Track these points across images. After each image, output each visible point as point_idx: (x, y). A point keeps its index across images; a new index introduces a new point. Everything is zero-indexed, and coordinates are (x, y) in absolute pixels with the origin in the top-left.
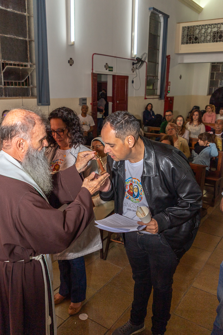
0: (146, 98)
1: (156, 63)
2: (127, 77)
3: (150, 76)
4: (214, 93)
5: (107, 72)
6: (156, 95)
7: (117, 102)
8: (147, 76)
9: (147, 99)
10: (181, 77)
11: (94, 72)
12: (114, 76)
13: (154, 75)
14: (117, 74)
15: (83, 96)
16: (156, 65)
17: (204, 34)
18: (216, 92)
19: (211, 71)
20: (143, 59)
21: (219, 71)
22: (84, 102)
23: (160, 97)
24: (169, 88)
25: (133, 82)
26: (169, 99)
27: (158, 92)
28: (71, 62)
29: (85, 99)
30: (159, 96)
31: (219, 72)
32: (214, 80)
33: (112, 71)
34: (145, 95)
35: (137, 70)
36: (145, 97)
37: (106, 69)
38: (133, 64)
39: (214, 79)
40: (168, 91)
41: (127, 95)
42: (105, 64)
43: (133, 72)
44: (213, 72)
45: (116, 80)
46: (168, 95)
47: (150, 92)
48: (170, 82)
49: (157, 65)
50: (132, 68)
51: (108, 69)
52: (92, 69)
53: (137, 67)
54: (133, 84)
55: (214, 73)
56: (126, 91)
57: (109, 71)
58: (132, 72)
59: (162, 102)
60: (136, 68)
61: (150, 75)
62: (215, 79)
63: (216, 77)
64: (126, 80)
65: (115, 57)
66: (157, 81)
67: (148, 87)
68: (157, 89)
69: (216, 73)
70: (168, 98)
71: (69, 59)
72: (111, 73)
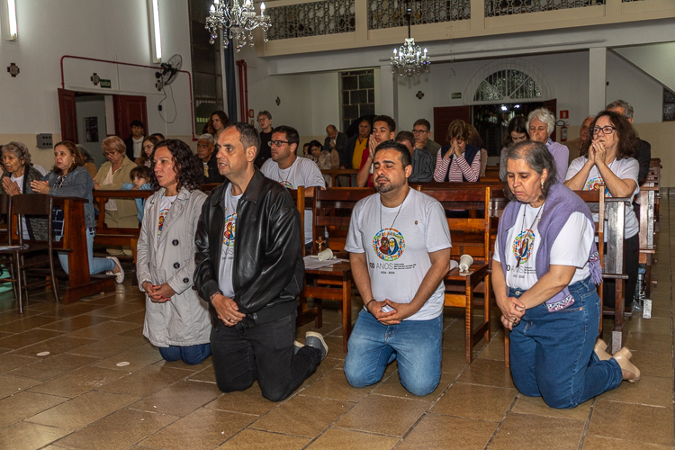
1: (217, 75)
2: (143, 99)
3: (205, 99)
5: (97, 88)
8: (195, 99)
11: (67, 88)
12: (116, 98)
13: (214, 97)
14: (120, 94)
15: (45, 131)
16: (216, 78)
17: (313, 19)
19: (343, 89)
20: (174, 67)
21: (356, 87)
22: (46, 141)
25: (160, 108)
28: (13, 70)
29: (48, 136)
31: (356, 90)
32: (350, 105)
33: (109, 87)
34: (193, 133)
35: (167, 87)
36: (194, 136)
37: (96, 84)
38: (158, 75)
39: (348, 103)
42: (92, 75)
43: (159, 90)
44: (345, 91)
45: (119, 104)
48: (252, 110)
49: (219, 78)
50: (156, 82)
51: (99, 84)
52: (63, 84)
53: (166, 81)
54: (161, 112)
55: (348, 92)
57: (102, 86)
58: (157, 89)
60: (164, 83)
61: (203, 96)
62: (351, 103)
63: (352, 100)
64: (141, 103)
65: (114, 62)
67: (200, 120)
69: (351, 92)
71: (9, 65)
72: (105, 91)
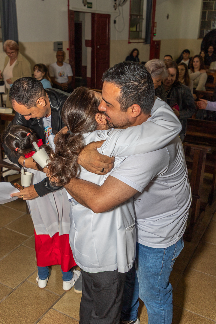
0: (129, 43)
2: (108, 16)
3: (134, 15)
4: (206, 36)
5: (85, 9)
6: (141, 39)
7: (97, 47)
8: (131, 15)
9: (131, 44)
10: (168, 17)
11: (71, 8)
12: (93, 15)
13: (138, 14)
14: (97, 12)
15: (58, 40)
18: (208, 35)
19: (203, 10)
21: (212, 9)
22: (60, 47)
23: (146, 41)
24: (156, 30)
25: (115, 22)
26: (156, 43)
27: (143, 35)
29: (61, 43)
30: (144, 39)
31: (212, 11)
32: (206, 20)
33: (91, 7)
34: (129, 38)
35: (120, 7)
36: (129, 40)
37: (85, 6)
39: (205, 18)
40: (154, 34)
41: (109, 38)
43: (115, 9)
44: (204, 11)
45: (96, 19)
46: (155, 39)
47: (134, 35)
48: (156, 23)
50: (114, 4)
51: (86, 6)
52: (68, 5)
53: (121, 3)
54: (115, 24)
55: (206, 12)
56: (107, 33)
57: (88, 7)
58: (113, 9)
59: (147, 47)
60: (119, 5)
62: (208, 19)
63: (208, 17)
64: (107, 19)
66: (142, 21)
67: (131, 29)
68: (141, 31)
69: (209, 12)
70: (154, 42)
72: (89, 10)
